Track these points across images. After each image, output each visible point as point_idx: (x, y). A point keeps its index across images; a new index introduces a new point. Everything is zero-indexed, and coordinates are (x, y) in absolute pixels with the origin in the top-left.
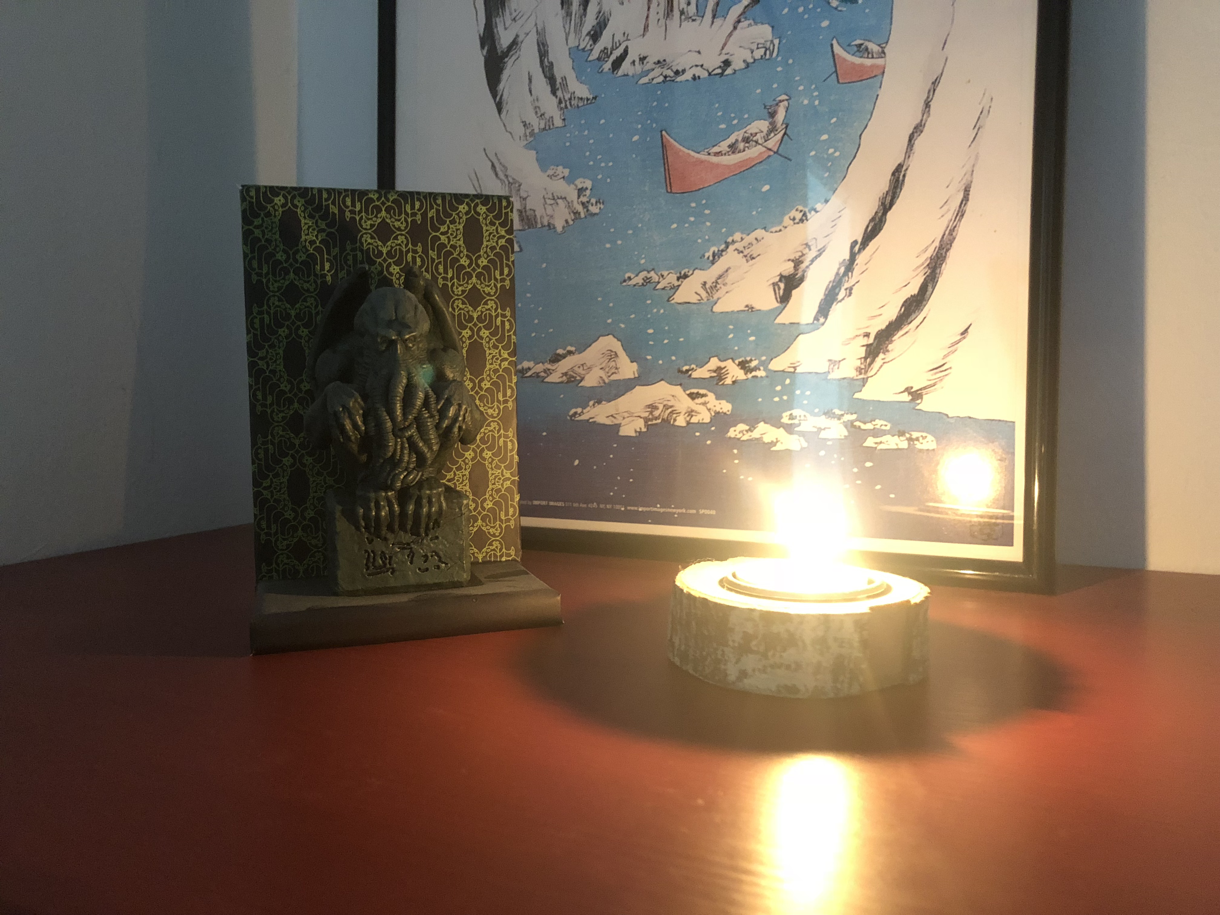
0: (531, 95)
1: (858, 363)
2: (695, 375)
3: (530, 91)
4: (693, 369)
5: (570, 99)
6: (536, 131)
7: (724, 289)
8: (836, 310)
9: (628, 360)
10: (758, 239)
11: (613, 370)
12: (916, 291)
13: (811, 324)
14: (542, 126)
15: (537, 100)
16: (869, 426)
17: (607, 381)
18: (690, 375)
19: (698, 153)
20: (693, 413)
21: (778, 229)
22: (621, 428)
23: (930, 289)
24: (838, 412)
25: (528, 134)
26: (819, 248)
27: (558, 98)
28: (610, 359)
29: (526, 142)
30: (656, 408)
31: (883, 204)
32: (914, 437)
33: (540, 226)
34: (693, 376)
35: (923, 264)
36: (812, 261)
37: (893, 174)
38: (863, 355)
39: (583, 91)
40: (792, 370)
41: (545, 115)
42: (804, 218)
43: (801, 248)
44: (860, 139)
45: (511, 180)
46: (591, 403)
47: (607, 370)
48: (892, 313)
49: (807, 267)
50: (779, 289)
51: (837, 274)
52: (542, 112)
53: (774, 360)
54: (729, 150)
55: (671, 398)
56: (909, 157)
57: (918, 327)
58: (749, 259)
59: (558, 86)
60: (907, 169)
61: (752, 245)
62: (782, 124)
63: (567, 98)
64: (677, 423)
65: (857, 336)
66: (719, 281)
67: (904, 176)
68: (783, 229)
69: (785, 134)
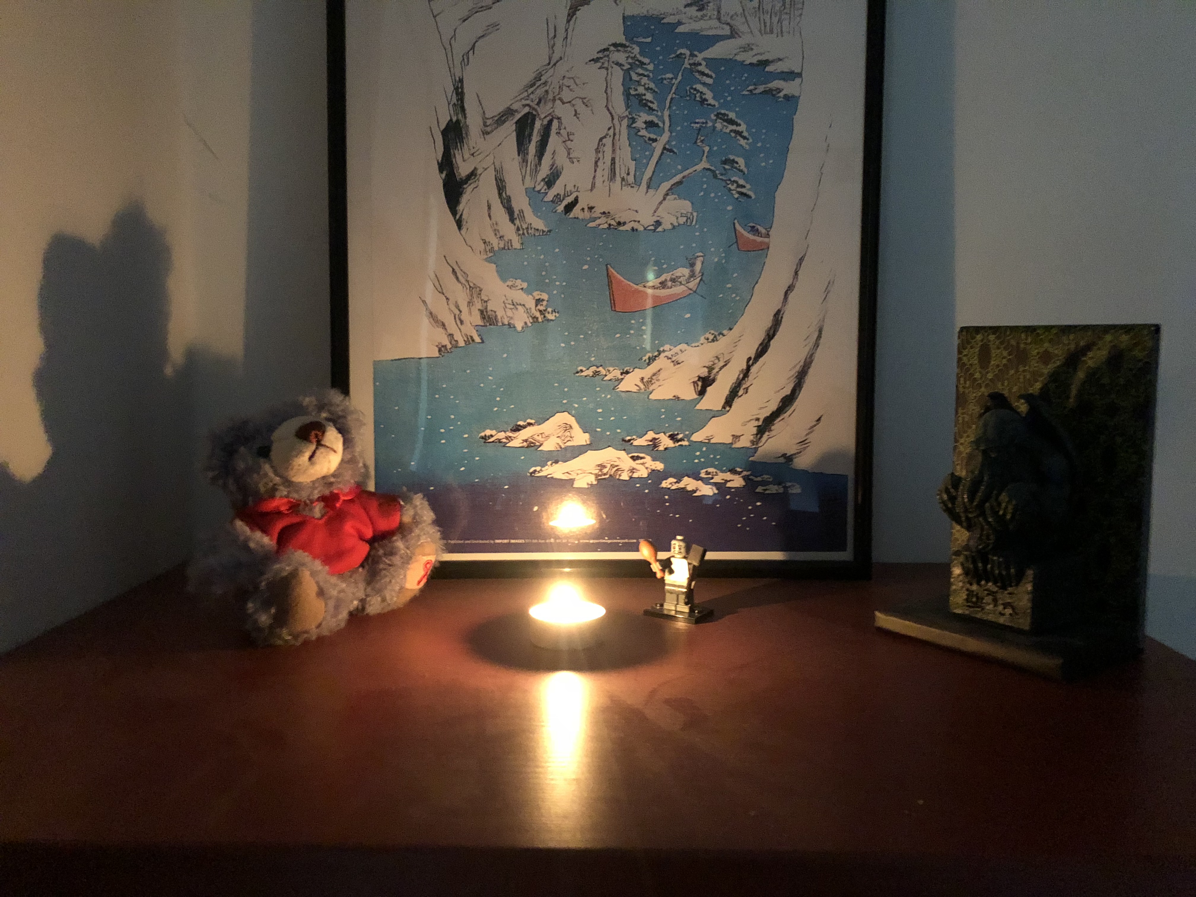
0: (490, 219)
1: (752, 438)
2: (636, 443)
3: (490, 216)
4: (634, 439)
5: (527, 228)
6: (496, 248)
7: (658, 383)
8: (737, 403)
9: (580, 431)
10: (683, 350)
11: (569, 439)
12: (789, 393)
13: (721, 410)
14: (502, 246)
15: (496, 224)
16: (759, 479)
17: (563, 446)
18: (632, 443)
19: (637, 285)
20: (634, 471)
21: (696, 344)
22: (575, 482)
23: (798, 391)
24: (739, 470)
25: (488, 250)
26: (725, 360)
27: (516, 226)
28: (566, 430)
29: (486, 257)
30: (605, 467)
31: (768, 335)
32: (787, 485)
33: (501, 324)
34: (634, 444)
35: (793, 376)
36: (721, 369)
37: (775, 315)
38: (755, 433)
39: (539, 224)
40: (707, 441)
41: (505, 238)
42: (715, 339)
43: (713, 359)
44: (753, 290)
45: (472, 285)
46: (549, 463)
47: (563, 438)
48: (773, 406)
49: (718, 372)
50: (698, 385)
51: (738, 378)
52: (501, 234)
53: (694, 435)
54: (659, 285)
55: (617, 460)
56: (785, 305)
57: (789, 416)
58: (675, 363)
59: (516, 215)
60: (783, 313)
61: (678, 354)
62: (699, 273)
63: (525, 226)
64: (621, 478)
65: (751, 420)
66: (654, 377)
67: (782, 317)
68: (700, 345)
69: (701, 280)
